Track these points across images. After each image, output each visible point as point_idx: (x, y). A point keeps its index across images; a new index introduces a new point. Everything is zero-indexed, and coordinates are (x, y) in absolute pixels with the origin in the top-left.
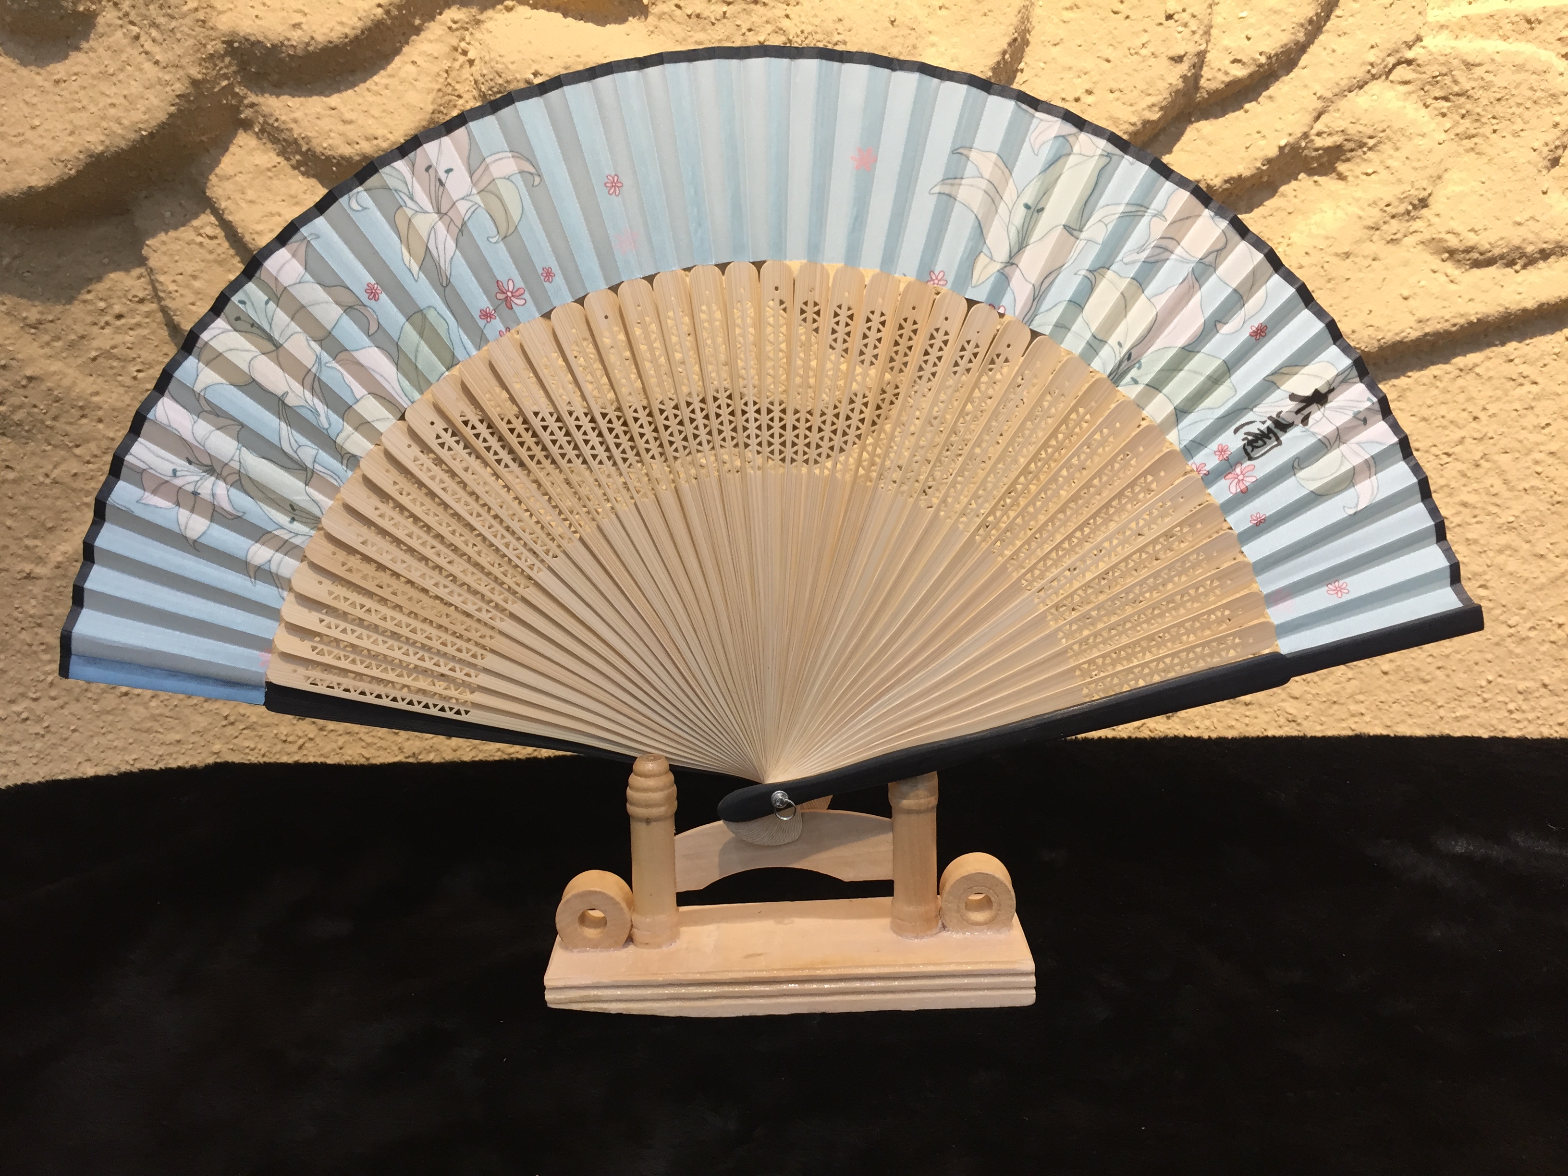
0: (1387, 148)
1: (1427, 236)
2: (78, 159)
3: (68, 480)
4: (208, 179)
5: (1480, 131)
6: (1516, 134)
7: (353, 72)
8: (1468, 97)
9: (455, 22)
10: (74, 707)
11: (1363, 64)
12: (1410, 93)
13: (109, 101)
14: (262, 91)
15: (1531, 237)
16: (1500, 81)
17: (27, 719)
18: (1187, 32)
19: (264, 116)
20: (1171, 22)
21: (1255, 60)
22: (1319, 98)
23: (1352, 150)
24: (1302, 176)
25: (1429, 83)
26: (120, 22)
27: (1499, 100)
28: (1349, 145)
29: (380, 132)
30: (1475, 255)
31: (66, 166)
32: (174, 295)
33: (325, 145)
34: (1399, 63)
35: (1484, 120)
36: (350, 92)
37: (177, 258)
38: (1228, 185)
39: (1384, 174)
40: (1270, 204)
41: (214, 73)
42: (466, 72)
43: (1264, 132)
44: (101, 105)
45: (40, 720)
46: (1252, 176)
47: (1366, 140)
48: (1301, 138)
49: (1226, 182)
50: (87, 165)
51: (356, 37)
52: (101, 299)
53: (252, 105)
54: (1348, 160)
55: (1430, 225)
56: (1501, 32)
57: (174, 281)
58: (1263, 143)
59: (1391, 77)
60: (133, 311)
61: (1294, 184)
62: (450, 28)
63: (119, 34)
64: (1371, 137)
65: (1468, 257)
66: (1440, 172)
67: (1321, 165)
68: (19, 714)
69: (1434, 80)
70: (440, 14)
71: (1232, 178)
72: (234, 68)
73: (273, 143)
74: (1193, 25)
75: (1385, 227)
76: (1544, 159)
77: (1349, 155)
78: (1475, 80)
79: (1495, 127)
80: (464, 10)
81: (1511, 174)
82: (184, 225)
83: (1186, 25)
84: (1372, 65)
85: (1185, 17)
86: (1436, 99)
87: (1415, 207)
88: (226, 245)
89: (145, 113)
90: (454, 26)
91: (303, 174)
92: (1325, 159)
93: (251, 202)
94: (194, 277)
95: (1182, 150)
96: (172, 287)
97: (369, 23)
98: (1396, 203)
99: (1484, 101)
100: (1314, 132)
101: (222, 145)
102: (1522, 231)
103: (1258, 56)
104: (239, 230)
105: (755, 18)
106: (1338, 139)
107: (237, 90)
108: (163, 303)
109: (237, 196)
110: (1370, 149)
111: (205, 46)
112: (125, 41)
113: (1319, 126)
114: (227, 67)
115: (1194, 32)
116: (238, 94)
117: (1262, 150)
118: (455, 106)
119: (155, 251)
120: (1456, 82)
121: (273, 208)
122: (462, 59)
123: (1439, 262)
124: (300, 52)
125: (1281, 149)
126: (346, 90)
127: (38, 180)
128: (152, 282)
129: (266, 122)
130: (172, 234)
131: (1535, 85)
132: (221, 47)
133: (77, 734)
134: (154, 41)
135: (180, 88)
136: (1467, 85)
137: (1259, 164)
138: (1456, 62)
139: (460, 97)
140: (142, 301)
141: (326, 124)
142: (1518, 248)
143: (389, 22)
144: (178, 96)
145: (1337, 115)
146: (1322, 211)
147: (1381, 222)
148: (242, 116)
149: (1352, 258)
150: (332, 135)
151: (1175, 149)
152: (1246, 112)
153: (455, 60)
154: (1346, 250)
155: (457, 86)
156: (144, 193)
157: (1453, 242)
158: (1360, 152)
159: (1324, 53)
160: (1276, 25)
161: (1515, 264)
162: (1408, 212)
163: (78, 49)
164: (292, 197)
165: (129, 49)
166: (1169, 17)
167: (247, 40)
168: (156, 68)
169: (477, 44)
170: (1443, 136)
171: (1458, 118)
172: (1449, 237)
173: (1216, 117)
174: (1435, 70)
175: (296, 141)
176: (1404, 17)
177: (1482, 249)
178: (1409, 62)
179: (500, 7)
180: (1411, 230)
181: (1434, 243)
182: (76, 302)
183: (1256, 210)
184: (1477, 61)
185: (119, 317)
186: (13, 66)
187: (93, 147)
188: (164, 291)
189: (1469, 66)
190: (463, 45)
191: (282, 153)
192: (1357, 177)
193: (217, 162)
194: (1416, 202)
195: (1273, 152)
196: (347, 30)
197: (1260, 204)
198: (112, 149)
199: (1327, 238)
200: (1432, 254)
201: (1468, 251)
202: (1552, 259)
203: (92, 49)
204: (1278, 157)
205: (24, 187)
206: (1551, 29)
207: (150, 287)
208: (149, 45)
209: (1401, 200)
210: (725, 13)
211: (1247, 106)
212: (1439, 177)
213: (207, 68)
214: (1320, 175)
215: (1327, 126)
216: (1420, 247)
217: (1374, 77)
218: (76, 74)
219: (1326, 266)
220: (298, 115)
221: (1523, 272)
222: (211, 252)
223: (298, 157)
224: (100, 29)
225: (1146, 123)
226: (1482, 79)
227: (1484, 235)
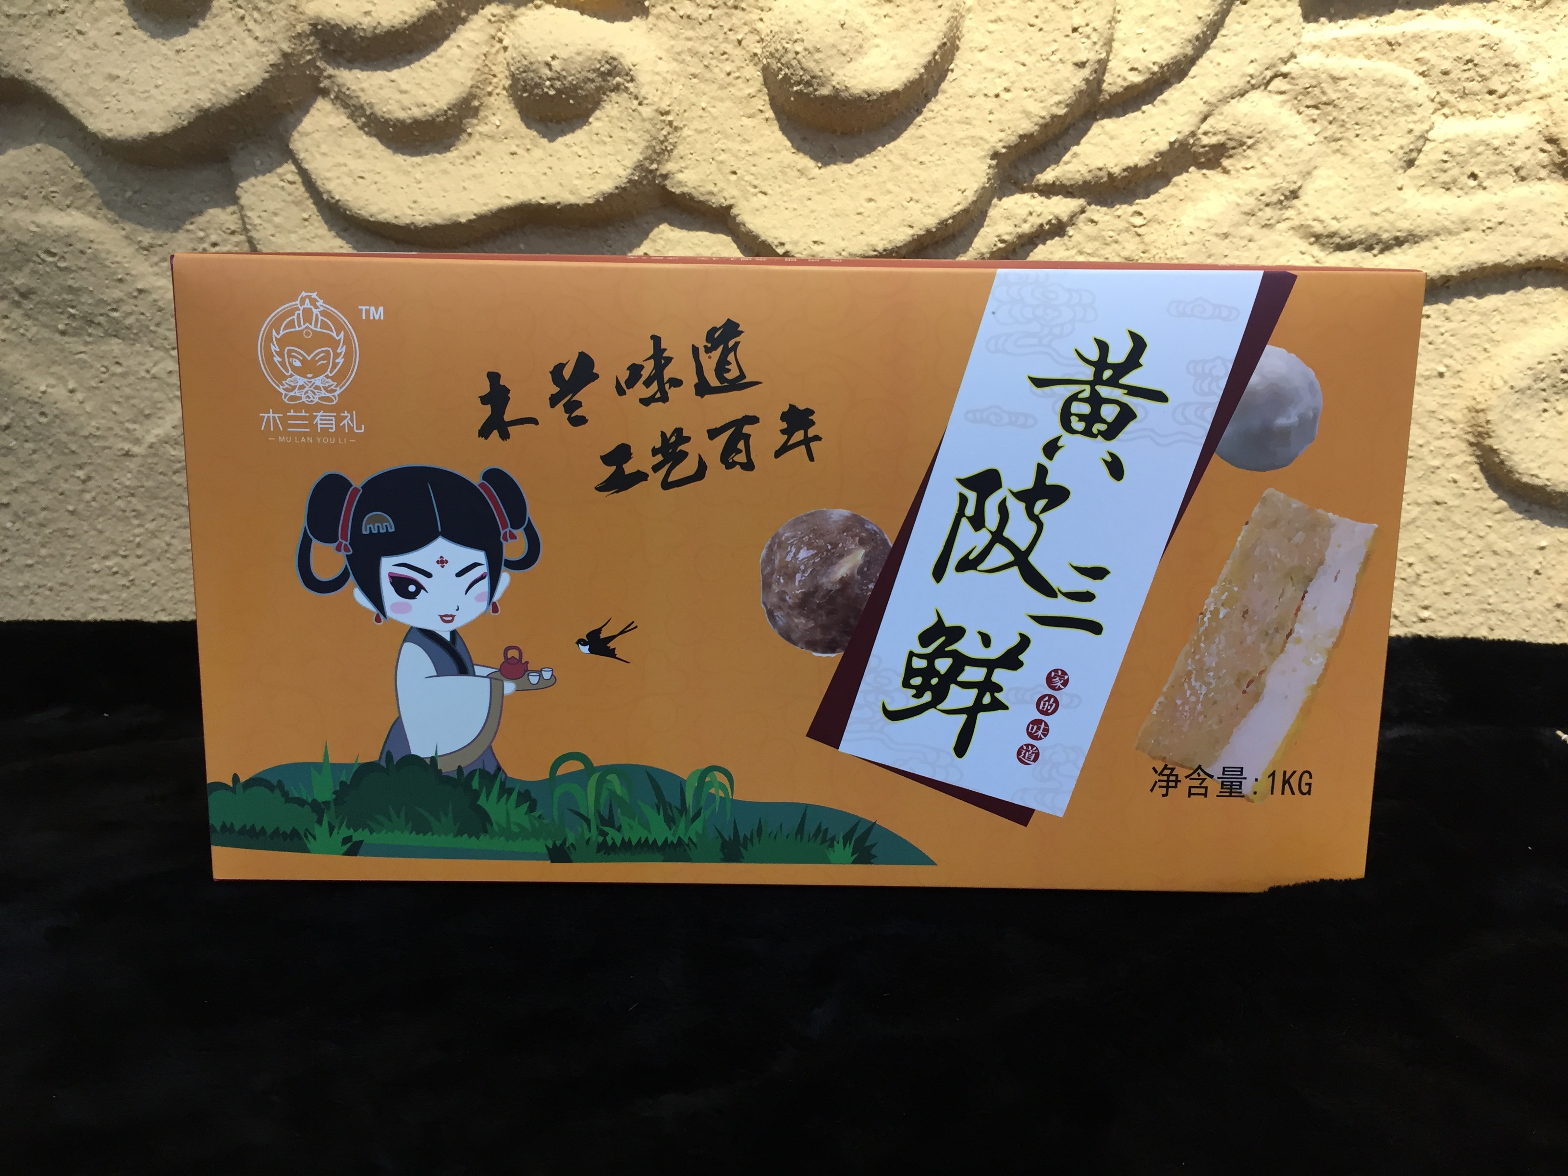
0: (1263, 147)
1: (1296, 222)
2: (190, 112)
3: (164, 375)
4: (291, 134)
5: (1346, 135)
6: (1375, 138)
7: (410, 52)
8: (1335, 106)
9: (494, 16)
10: (155, 565)
11: (1244, 75)
12: (1285, 102)
13: (218, 67)
14: (338, 66)
15: (1386, 226)
16: (1362, 92)
17: (116, 573)
18: (1089, 43)
19: (338, 86)
20: (1076, 34)
21: (1149, 69)
22: (1205, 103)
23: (1234, 148)
24: (1192, 169)
25: (1301, 93)
26: (230, 6)
27: (1361, 109)
28: (1231, 144)
29: (429, 100)
30: (1337, 240)
31: (180, 118)
32: (258, 227)
33: (385, 110)
34: (1276, 76)
35: (1348, 126)
36: (407, 68)
37: (263, 198)
38: (1126, 174)
39: (1260, 169)
40: (1165, 191)
41: (301, 49)
42: (501, 57)
43: (1158, 130)
44: (211, 70)
45: (127, 574)
46: (1147, 166)
47: (1245, 140)
48: (1188, 136)
49: (1124, 170)
50: (197, 117)
51: (414, 24)
52: (201, 230)
53: (330, 77)
54: (1231, 156)
55: (1299, 214)
56: (1366, 53)
57: (259, 217)
58: (1155, 139)
59: (1269, 88)
60: (225, 240)
61: (1185, 176)
62: (490, 21)
63: (229, 15)
64: (1250, 137)
65: (1331, 241)
66: (1310, 169)
67: (1209, 160)
68: (110, 568)
69: (1306, 91)
70: (483, 9)
71: (1129, 168)
72: (317, 46)
73: (345, 108)
74: (1095, 37)
75: (1260, 214)
76: (1400, 160)
77: (1231, 152)
78: (1340, 91)
79: (1358, 132)
80: (502, 6)
81: (1370, 172)
82: (270, 171)
83: (1088, 37)
84: (1251, 76)
85: (1088, 30)
86: (1308, 107)
87: (1286, 198)
88: (303, 189)
89: (244, 78)
90: (493, 19)
91: (367, 133)
92: (1211, 155)
93: (324, 154)
94: (275, 214)
95: (1088, 142)
96: (257, 221)
97: (424, 13)
98: (1269, 193)
99: (1349, 110)
100: (1200, 131)
101: (304, 108)
102: (1378, 220)
103: (1151, 66)
104: (313, 177)
105: (735, 20)
106: (1221, 138)
107: (318, 64)
108: (250, 234)
109: (313, 149)
110: (1249, 147)
111: (294, 26)
112: (234, 21)
113: (1205, 127)
114: (311, 45)
115: (1095, 43)
116: (318, 67)
117: (1155, 144)
118: (490, 83)
119: (246, 192)
120: (1324, 93)
121: (341, 160)
122: (498, 46)
123: (1306, 244)
124: (369, 35)
125: (1171, 144)
126: (404, 66)
127: (158, 127)
128: (243, 218)
129: (339, 91)
130: (261, 178)
131: (1392, 96)
132: (307, 28)
133: (155, 588)
134: (255, 21)
135: (273, 58)
136: (1334, 96)
137: (1152, 157)
138: (1323, 76)
139: (494, 76)
140: (233, 233)
141: (385, 93)
142: (1375, 235)
143: (440, 13)
144: (271, 65)
145: (1221, 118)
146: (1208, 199)
147: (1257, 210)
148: (322, 85)
149: (1230, 238)
150: (390, 101)
151: (1083, 141)
152: (1144, 112)
153: (492, 46)
154: (1225, 230)
155: (493, 68)
156: (241, 144)
157: (1318, 228)
158: (1240, 150)
159: (1211, 66)
160: (1168, 41)
161: (1373, 249)
162: (1281, 202)
163: (196, 26)
164: (356, 151)
165: (235, 27)
166: (1075, 30)
167: (328, 23)
168: (255, 43)
169: (511, 34)
170: (1312, 139)
171: (1326, 123)
172: (1315, 224)
173: (1118, 116)
174: (1306, 82)
175: (362, 107)
176: (1280, 37)
177: (1343, 234)
178: (1285, 76)
179: (530, 5)
180: (1284, 217)
181: (1302, 230)
182: (181, 231)
183: (1152, 197)
184: (1342, 75)
185: (214, 245)
186: (145, 38)
187: (201, 104)
188: (251, 224)
189: (1335, 79)
190: (500, 34)
191: (352, 116)
192: (1238, 171)
193: (299, 121)
194: (1288, 193)
195: (1164, 147)
196: (407, 18)
197: (1156, 191)
198: (218, 106)
199: (1209, 220)
200: (1301, 238)
201: (1332, 235)
202: (1406, 246)
203: (207, 27)
204: (1169, 151)
205: (146, 132)
206: (1410, 51)
207: (240, 222)
208: (251, 25)
209: (1274, 191)
210: (710, 15)
211: (1144, 108)
212: (1309, 173)
213: (295, 44)
214: (1208, 169)
215: (1212, 127)
216: (1291, 232)
217: (1254, 87)
218: (193, 46)
219: (1207, 244)
220: (365, 85)
221: (1380, 256)
222: (290, 194)
223: (363, 120)
224: (214, 11)
225: (1054, 117)
226: (1347, 91)
227: (1345, 222)
